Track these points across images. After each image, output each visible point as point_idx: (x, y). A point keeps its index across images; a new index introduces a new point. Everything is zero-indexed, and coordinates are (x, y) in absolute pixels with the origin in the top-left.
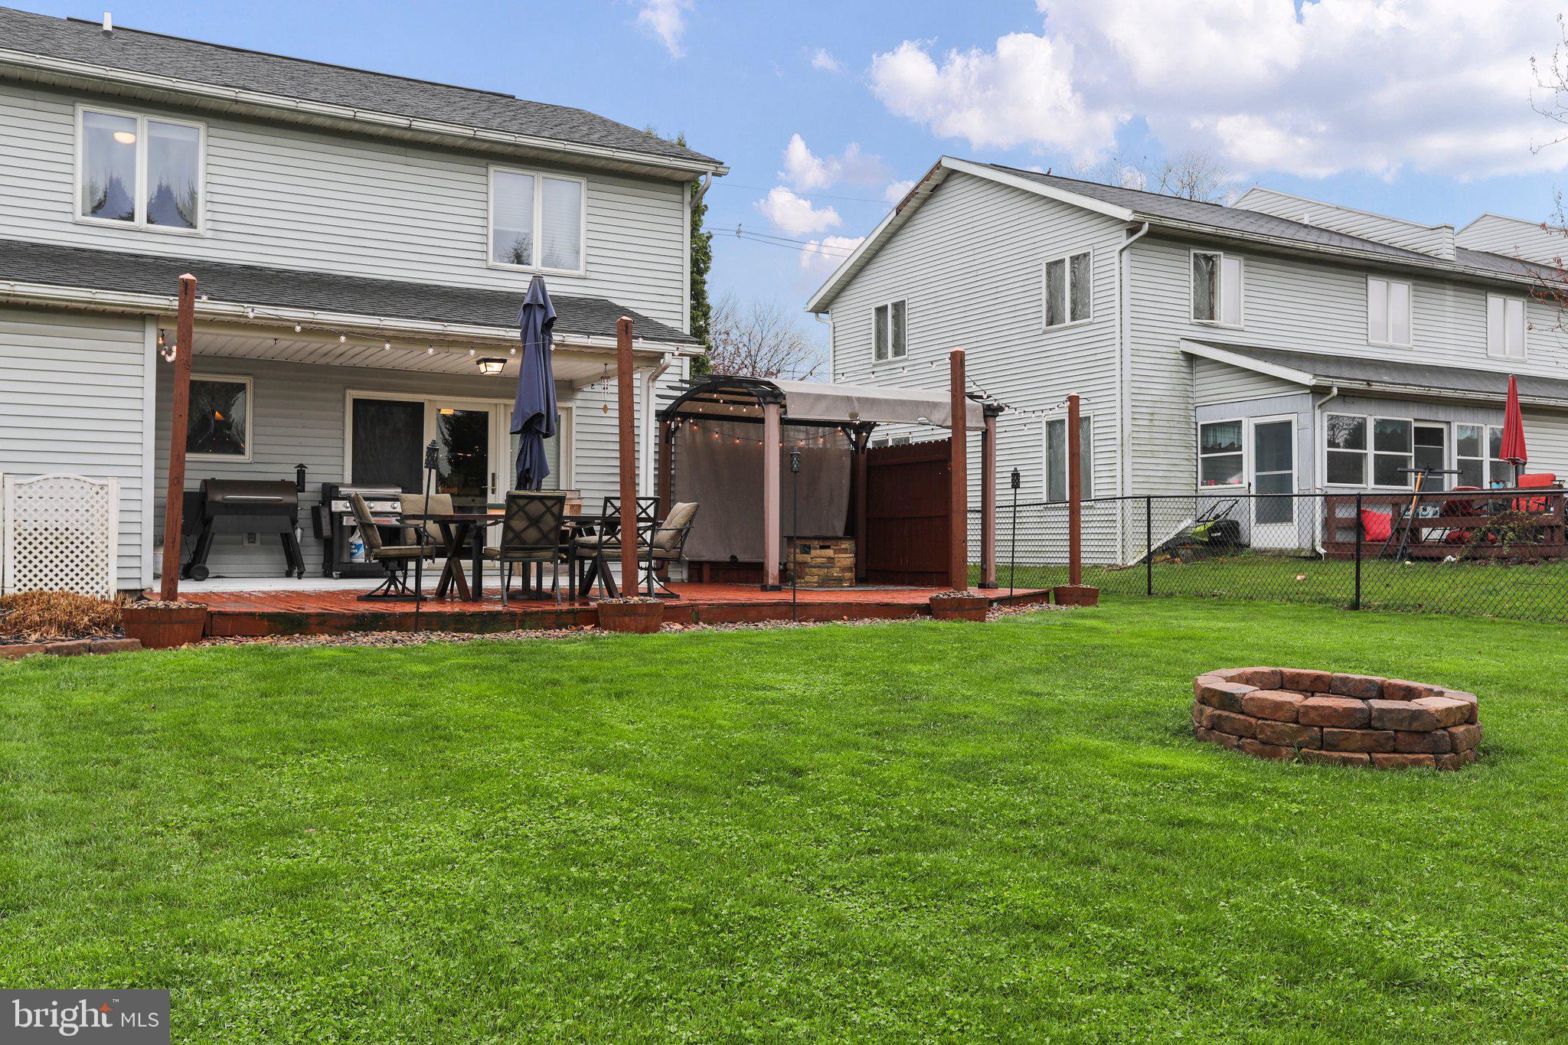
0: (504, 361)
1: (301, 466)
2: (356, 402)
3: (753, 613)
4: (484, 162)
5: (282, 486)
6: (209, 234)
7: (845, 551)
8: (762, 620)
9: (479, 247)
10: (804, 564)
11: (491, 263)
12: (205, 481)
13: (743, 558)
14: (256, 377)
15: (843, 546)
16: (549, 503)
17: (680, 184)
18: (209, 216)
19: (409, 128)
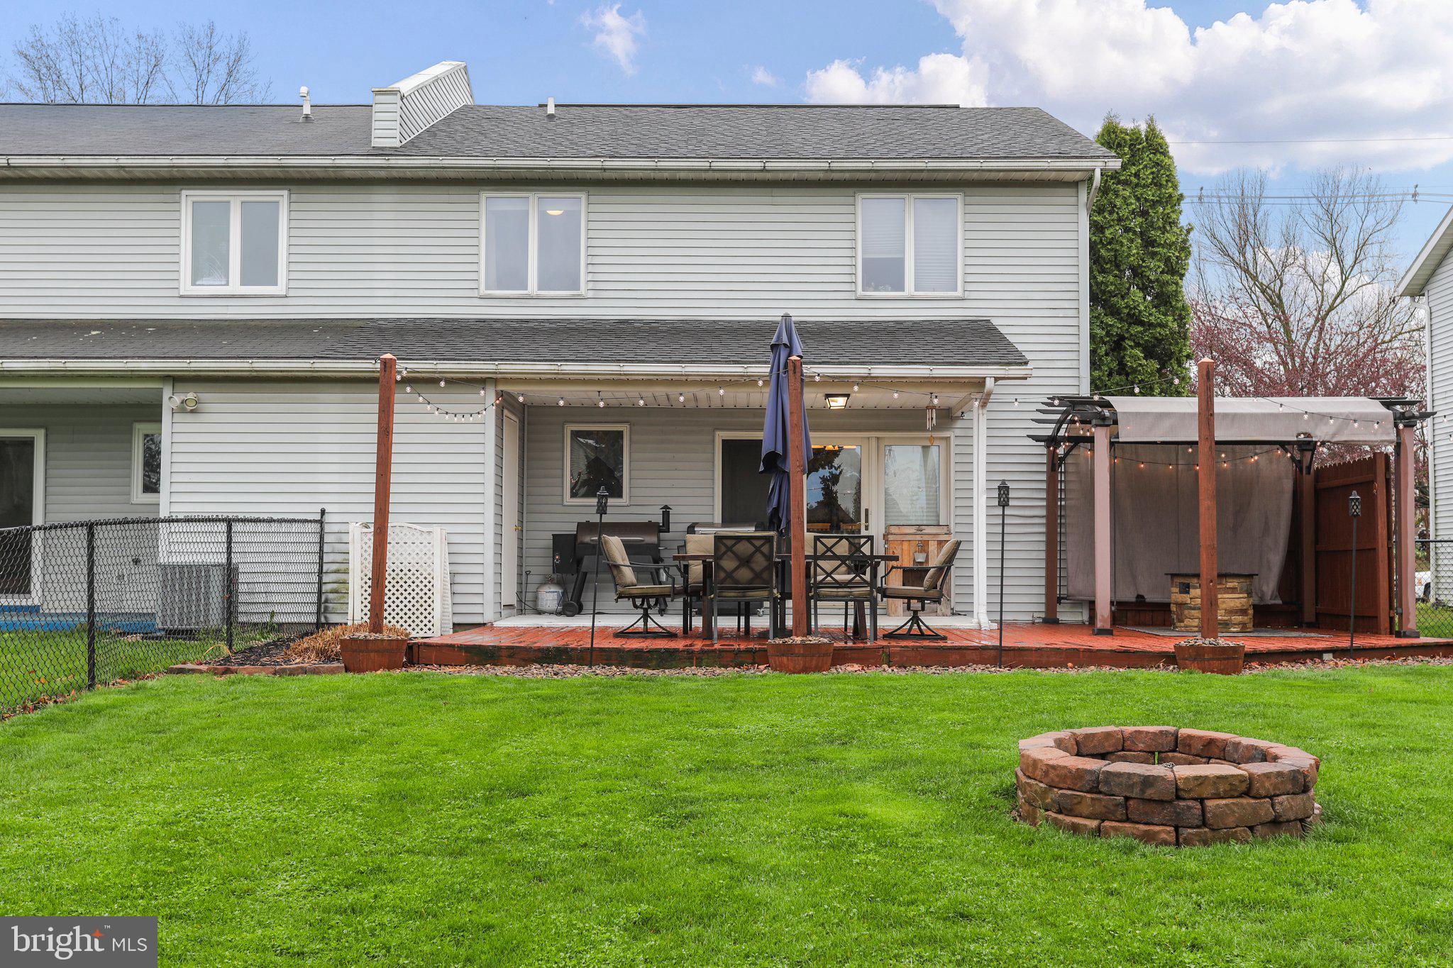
0: (848, 396)
1: (666, 507)
2: (726, 443)
3: (955, 657)
4: (851, 191)
5: (649, 527)
6: (590, 294)
7: (1233, 590)
8: (966, 663)
9: (847, 278)
10: (1181, 605)
11: (860, 292)
12: (579, 524)
13: (1151, 597)
14: (632, 424)
15: (1230, 585)
16: (758, 543)
17: (1075, 184)
18: (590, 277)
19: (764, 170)
